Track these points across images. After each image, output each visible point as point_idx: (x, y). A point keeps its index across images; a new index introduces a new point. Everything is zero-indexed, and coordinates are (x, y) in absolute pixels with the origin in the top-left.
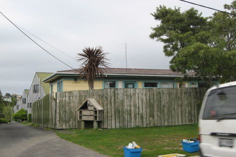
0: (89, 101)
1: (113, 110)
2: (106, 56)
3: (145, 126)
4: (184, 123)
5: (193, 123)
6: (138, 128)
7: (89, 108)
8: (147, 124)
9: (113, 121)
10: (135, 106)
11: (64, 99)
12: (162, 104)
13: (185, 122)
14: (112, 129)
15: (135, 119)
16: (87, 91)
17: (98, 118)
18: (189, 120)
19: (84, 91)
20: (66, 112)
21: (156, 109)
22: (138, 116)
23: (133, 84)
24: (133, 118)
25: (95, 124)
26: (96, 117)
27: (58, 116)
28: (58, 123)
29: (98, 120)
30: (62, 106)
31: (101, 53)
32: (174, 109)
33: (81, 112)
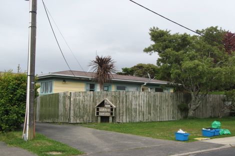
1: (124, 108)
4: (169, 120)
7: (106, 106)
8: (146, 120)
9: (124, 117)
10: (139, 105)
11: (78, 98)
12: (156, 104)
14: (123, 123)
15: (139, 116)
18: (172, 117)
22: (141, 113)
24: (138, 114)
27: (72, 112)
28: (72, 118)
29: (113, 116)
32: (164, 109)
33: (98, 109)
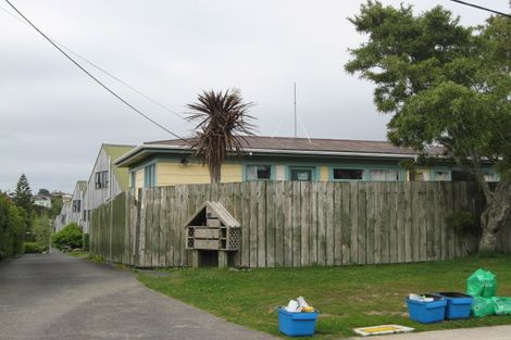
0: (210, 208)
1: (260, 228)
2: (249, 111)
3: (330, 263)
4: (417, 259)
5: (436, 258)
6: (315, 266)
7: (210, 222)
8: (335, 260)
9: (262, 253)
10: (309, 220)
11: (156, 202)
12: (370, 216)
13: (420, 256)
14: (258, 269)
15: (310, 248)
16: (207, 185)
17: (228, 245)
18: (428, 252)
19: (200, 186)
20: (159, 230)
21: (354, 227)
22: (315, 241)
23: (309, 173)
24: (304, 245)
25: (222, 258)
26: (224, 242)
27: (142, 238)
28: (142, 253)
29: (227, 249)
30: (153, 217)
31: (237, 103)
32: (396, 229)
33: (191, 232)
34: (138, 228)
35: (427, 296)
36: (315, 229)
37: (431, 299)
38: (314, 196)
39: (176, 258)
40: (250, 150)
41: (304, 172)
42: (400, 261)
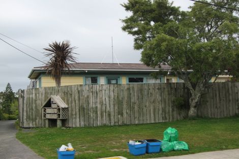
0: (53, 99)
1: (77, 107)
2: (74, 51)
3: (112, 124)
4: (157, 121)
5: (167, 121)
6: (105, 126)
8: (115, 122)
9: (78, 120)
10: (102, 103)
11: (31, 96)
12: (132, 100)
13: (159, 120)
17: (61, 116)
18: (163, 118)
19: (49, 88)
20: (32, 110)
21: (125, 106)
22: (104, 114)
23: (117, 80)
24: (99, 115)
25: (59, 123)
27: (25, 114)
29: (61, 118)
30: (30, 102)
31: (68, 47)
32: (146, 107)
34: (23, 109)
35: (139, 142)
36: (104, 108)
37: (140, 143)
38: (103, 92)
39: (40, 123)
40: (86, 70)
41: (114, 79)
42: (148, 122)
